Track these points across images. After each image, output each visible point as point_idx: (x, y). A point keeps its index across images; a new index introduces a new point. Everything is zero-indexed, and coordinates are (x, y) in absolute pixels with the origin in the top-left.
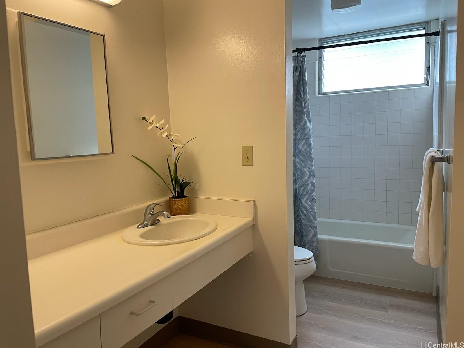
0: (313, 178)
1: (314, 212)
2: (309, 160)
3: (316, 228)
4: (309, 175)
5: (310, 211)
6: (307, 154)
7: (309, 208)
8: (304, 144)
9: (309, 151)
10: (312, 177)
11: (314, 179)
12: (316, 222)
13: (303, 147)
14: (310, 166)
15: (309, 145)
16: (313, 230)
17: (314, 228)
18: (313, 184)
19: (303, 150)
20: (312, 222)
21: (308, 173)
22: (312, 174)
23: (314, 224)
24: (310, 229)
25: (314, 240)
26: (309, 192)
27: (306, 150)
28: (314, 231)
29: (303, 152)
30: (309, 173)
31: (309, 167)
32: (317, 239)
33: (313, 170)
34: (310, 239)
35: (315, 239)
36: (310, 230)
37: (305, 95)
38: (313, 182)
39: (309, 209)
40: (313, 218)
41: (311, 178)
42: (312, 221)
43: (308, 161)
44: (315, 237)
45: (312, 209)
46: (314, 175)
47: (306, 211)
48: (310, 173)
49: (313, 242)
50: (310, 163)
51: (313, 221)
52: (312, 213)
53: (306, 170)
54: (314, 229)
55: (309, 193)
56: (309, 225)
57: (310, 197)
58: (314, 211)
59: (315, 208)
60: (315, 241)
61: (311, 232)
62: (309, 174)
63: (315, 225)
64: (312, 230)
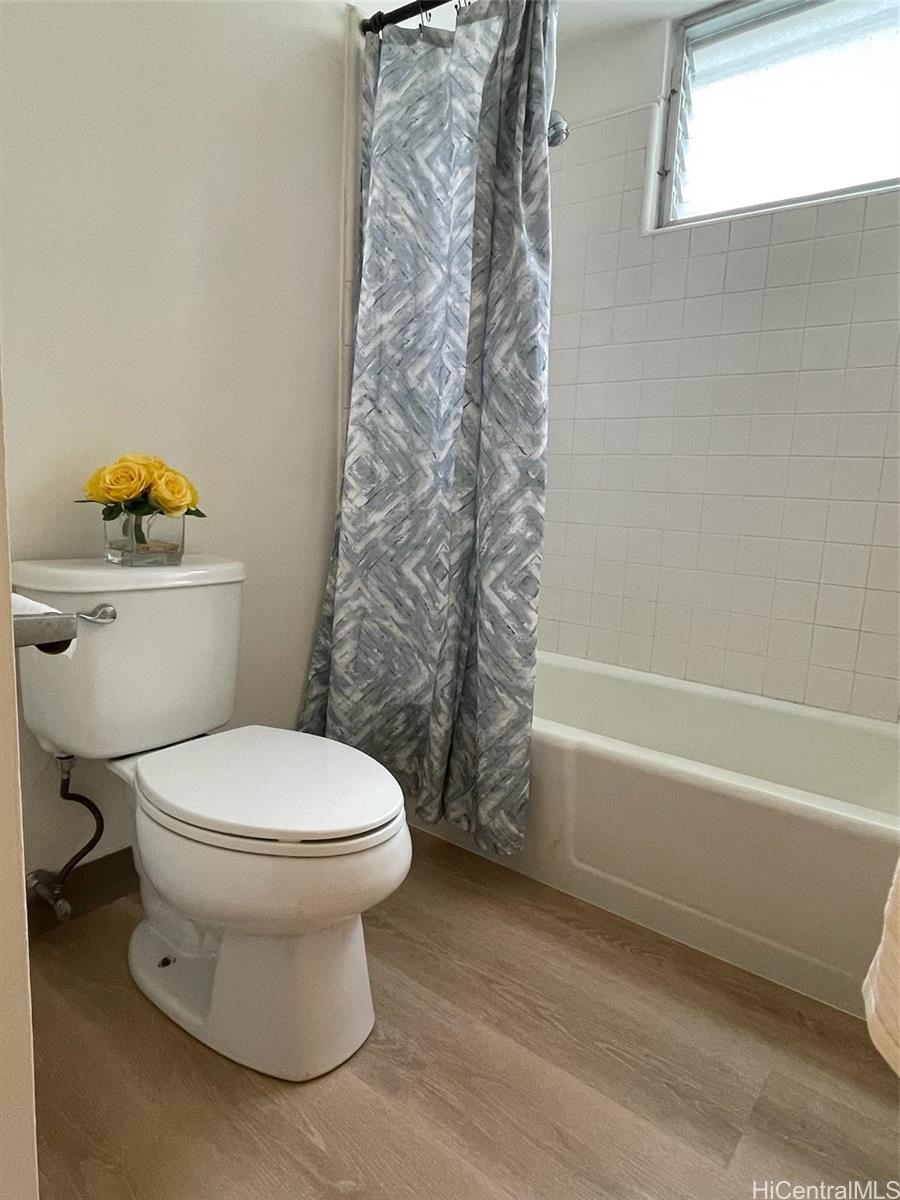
0: (537, 495)
1: (525, 630)
2: (525, 417)
3: (528, 694)
4: (520, 480)
5: (510, 623)
6: (518, 390)
7: (503, 610)
8: (509, 352)
9: (527, 377)
10: (532, 490)
11: (539, 500)
12: (531, 673)
13: (505, 361)
14: (525, 441)
15: (529, 353)
16: (516, 701)
17: (517, 694)
18: (533, 519)
19: (506, 374)
20: (514, 671)
21: (513, 469)
22: (533, 477)
23: (521, 678)
24: (501, 695)
25: (512, 741)
26: (513, 548)
27: (515, 374)
28: (516, 708)
29: (505, 384)
30: (520, 470)
31: (522, 445)
32: (529, 741)
33: (537, 461)
34: (498, 736)
35: (517, 738)
36: (498, 698)
37: (535, 144)
38: (536, 512)
39: (506, 617)
40: (517, 654)
41: (530, 493)
42: (514, 666)
43: (520, 420)
44: (518, 730)
45: (517, 618)
46: (540, 482)
47: (492, 623)
48: (524, 473)
49: (508, 750)
50: (527, 429)
51: (518, 666)
52: (516, 634)
53: (506, 457)
54: (517, 698)
55: (510, 551)
56: (500, 683)
57: (515, 569)
58: (525, 625)
59: (532, 615)
60: (515, 746)
61: (505, 708)
62: (518, 475)
63: (524, 685)
64: (511, 702)
